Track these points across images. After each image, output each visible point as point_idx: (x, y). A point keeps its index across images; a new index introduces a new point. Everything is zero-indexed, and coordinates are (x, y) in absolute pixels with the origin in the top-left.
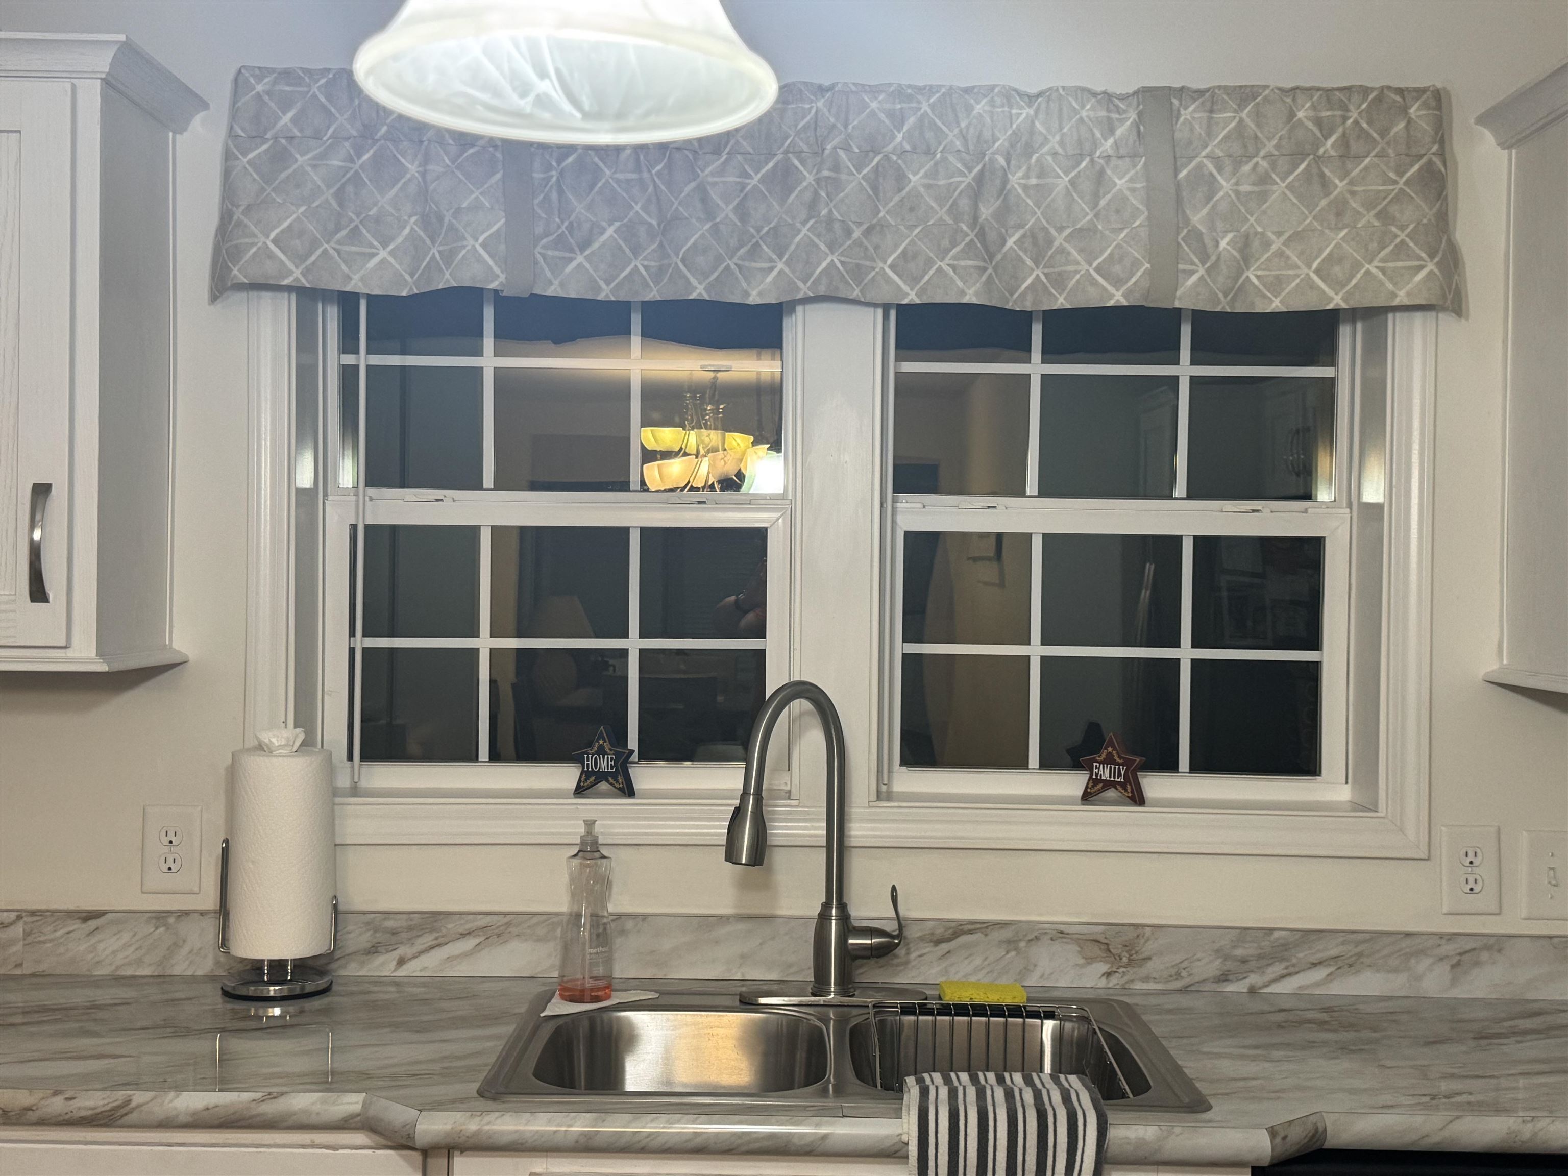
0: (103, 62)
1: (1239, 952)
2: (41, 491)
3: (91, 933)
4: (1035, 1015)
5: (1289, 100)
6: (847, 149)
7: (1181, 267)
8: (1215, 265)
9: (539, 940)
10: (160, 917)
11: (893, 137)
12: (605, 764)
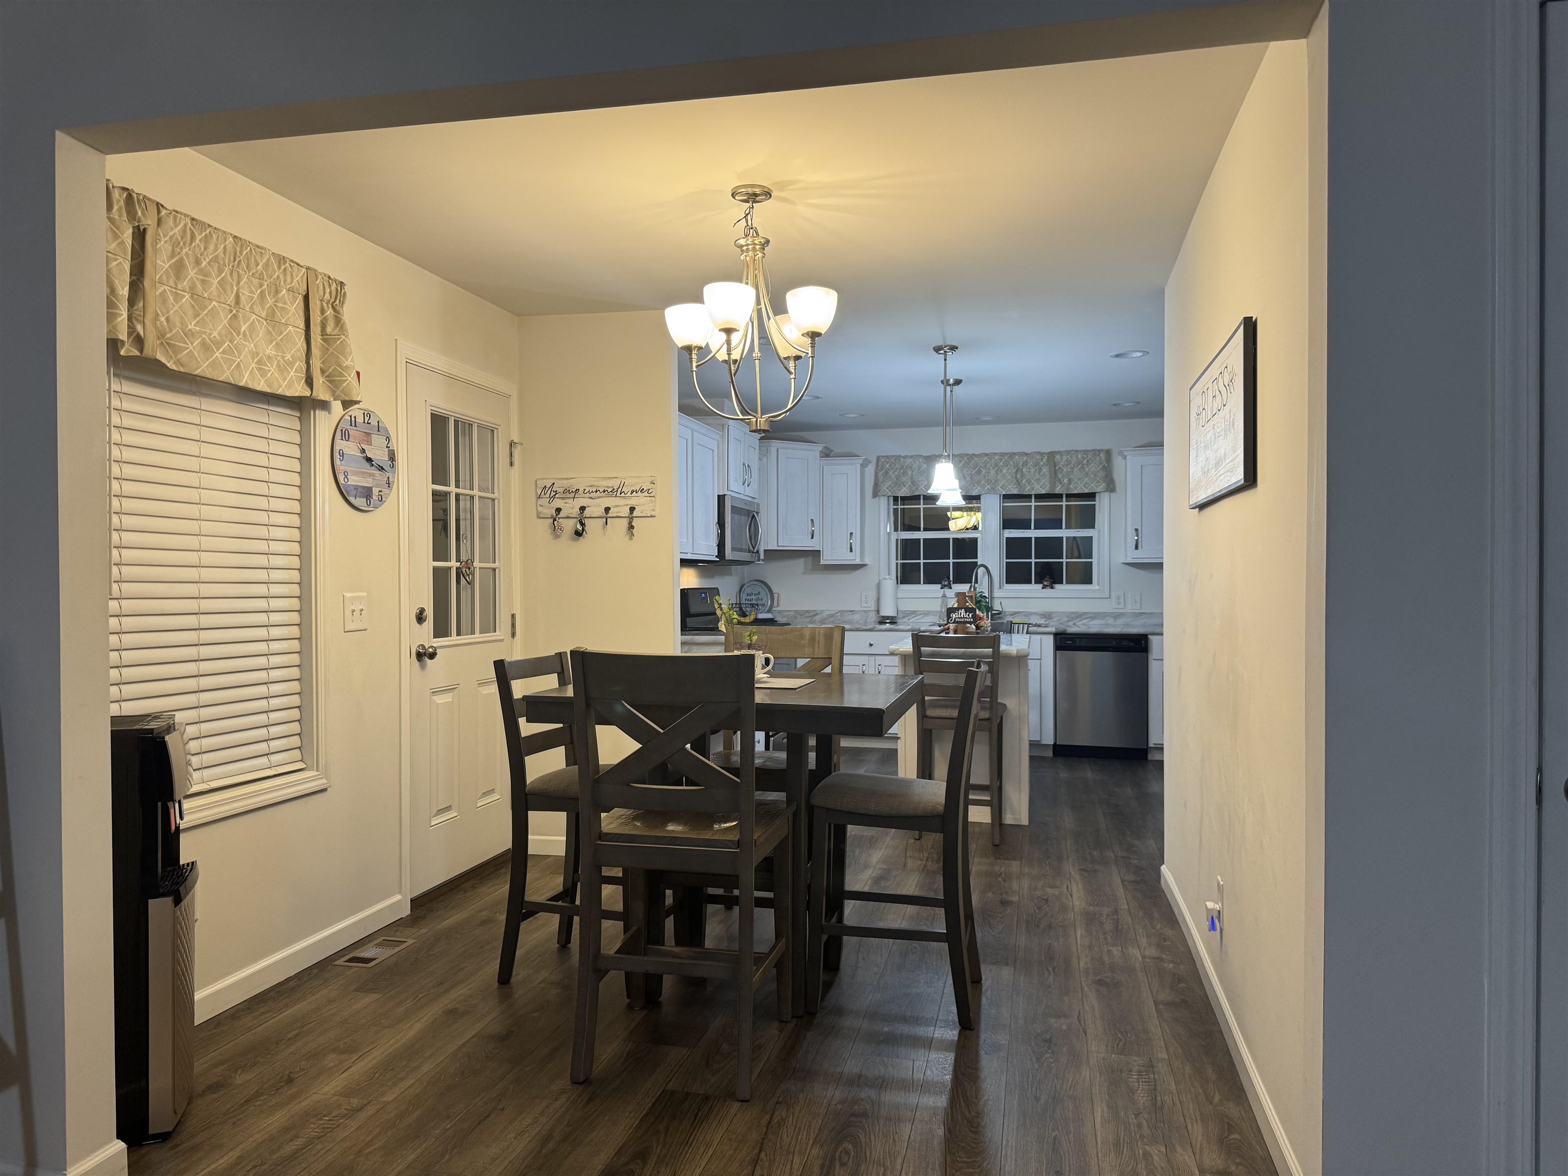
0: (861, 461)
2: (851, 534)
3: (852, 614)
5: (1077, 453)
7: (1056, 486)
8: (1063, 485)
10: (865, 611)
12: (946, 583)
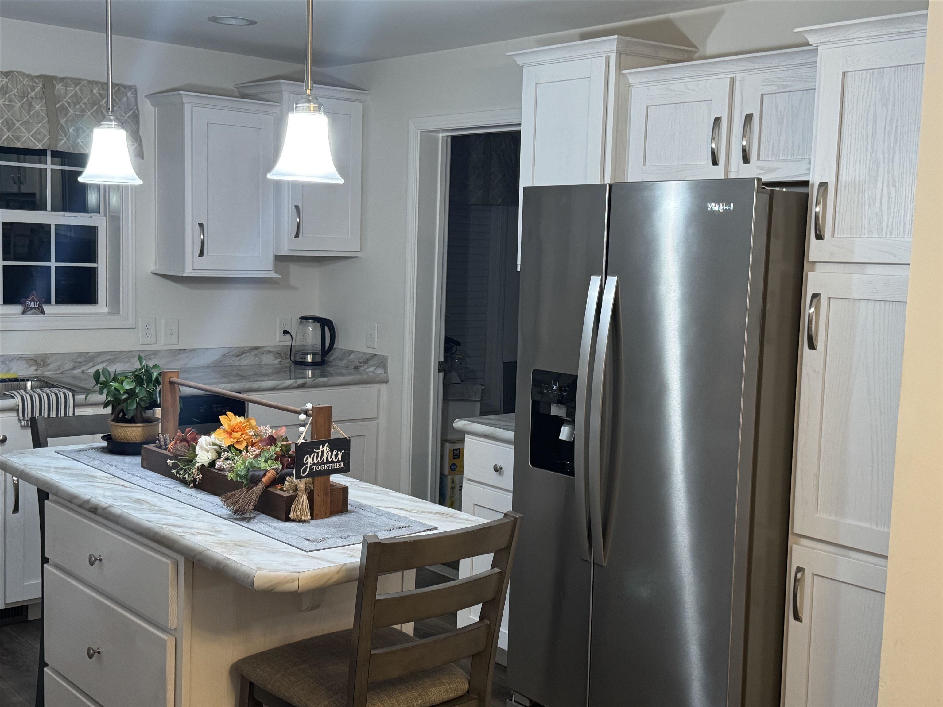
1: (79, 360)
4: (23, 380)
5: (91, 87)
7: (59, 137)
8: (69, 137)
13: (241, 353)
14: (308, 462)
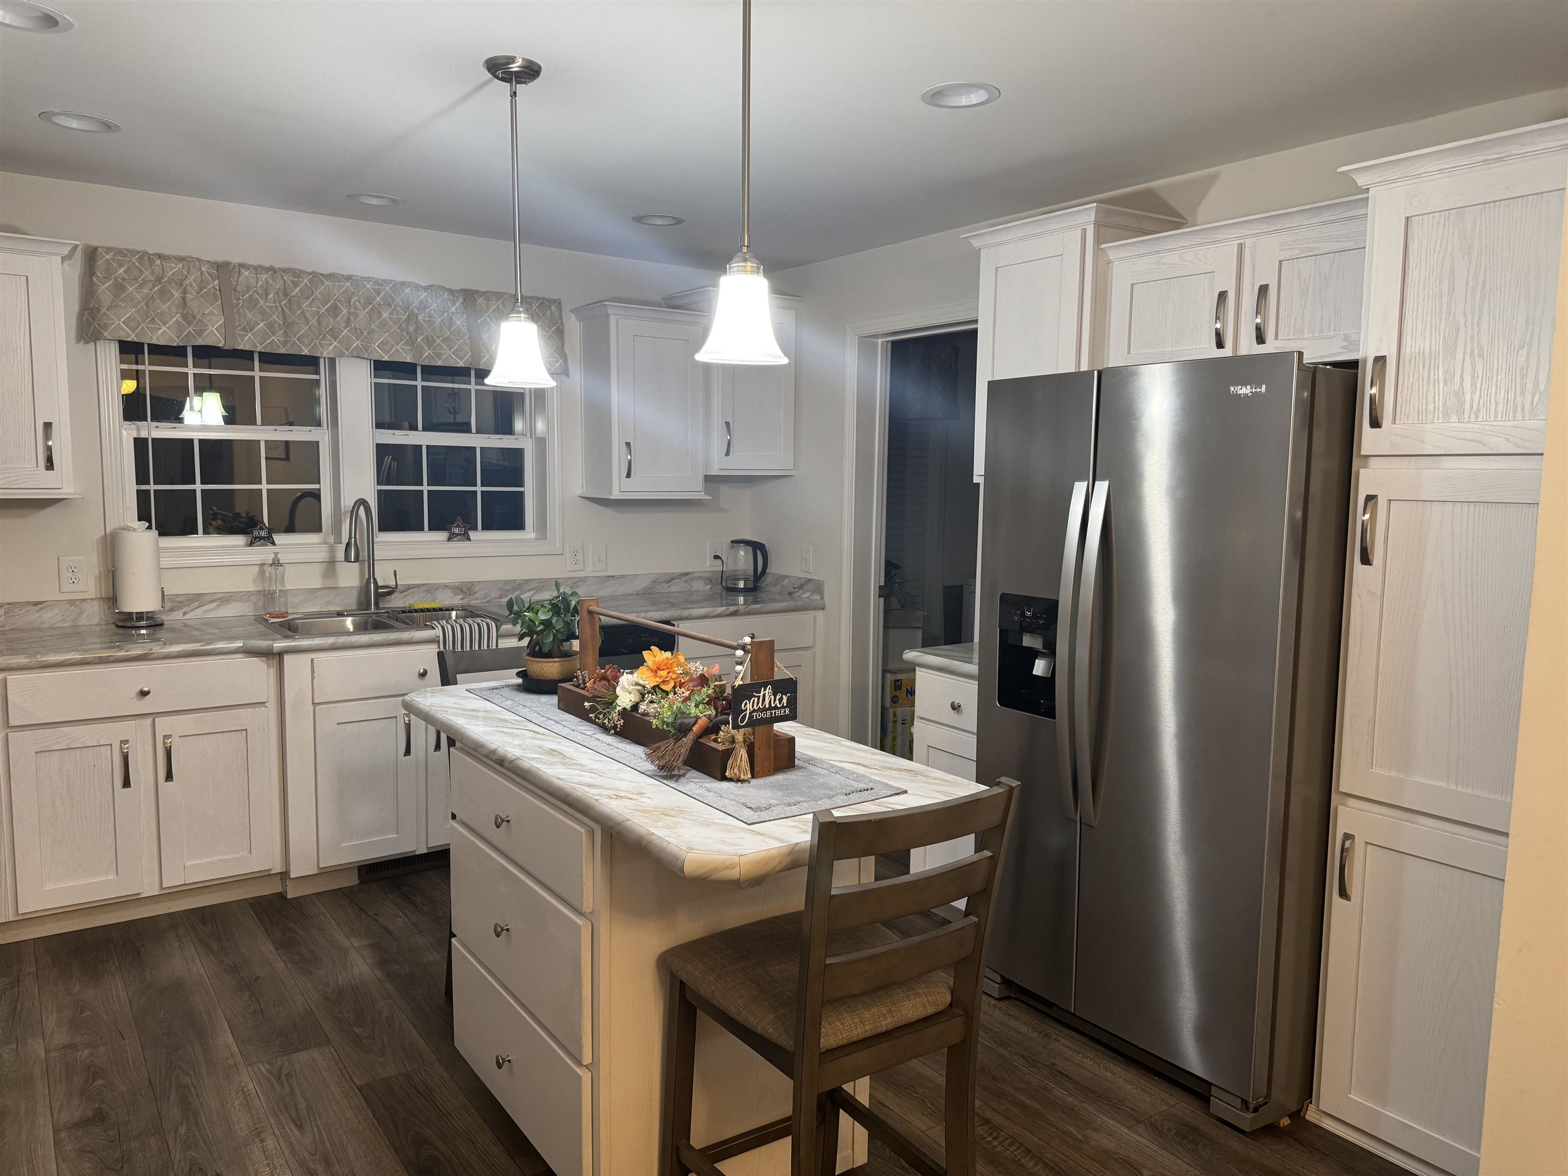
1: (505, 588)
2: (48, 426)
3: (38, 611)
4: (447, 610)
6: (359, 302)
7: (481, 354)
9: (244, 602)
10: (72, 602)
11: (376, 299)
12: (257, 533)
13: (671, 579)
14: (746, 709)
